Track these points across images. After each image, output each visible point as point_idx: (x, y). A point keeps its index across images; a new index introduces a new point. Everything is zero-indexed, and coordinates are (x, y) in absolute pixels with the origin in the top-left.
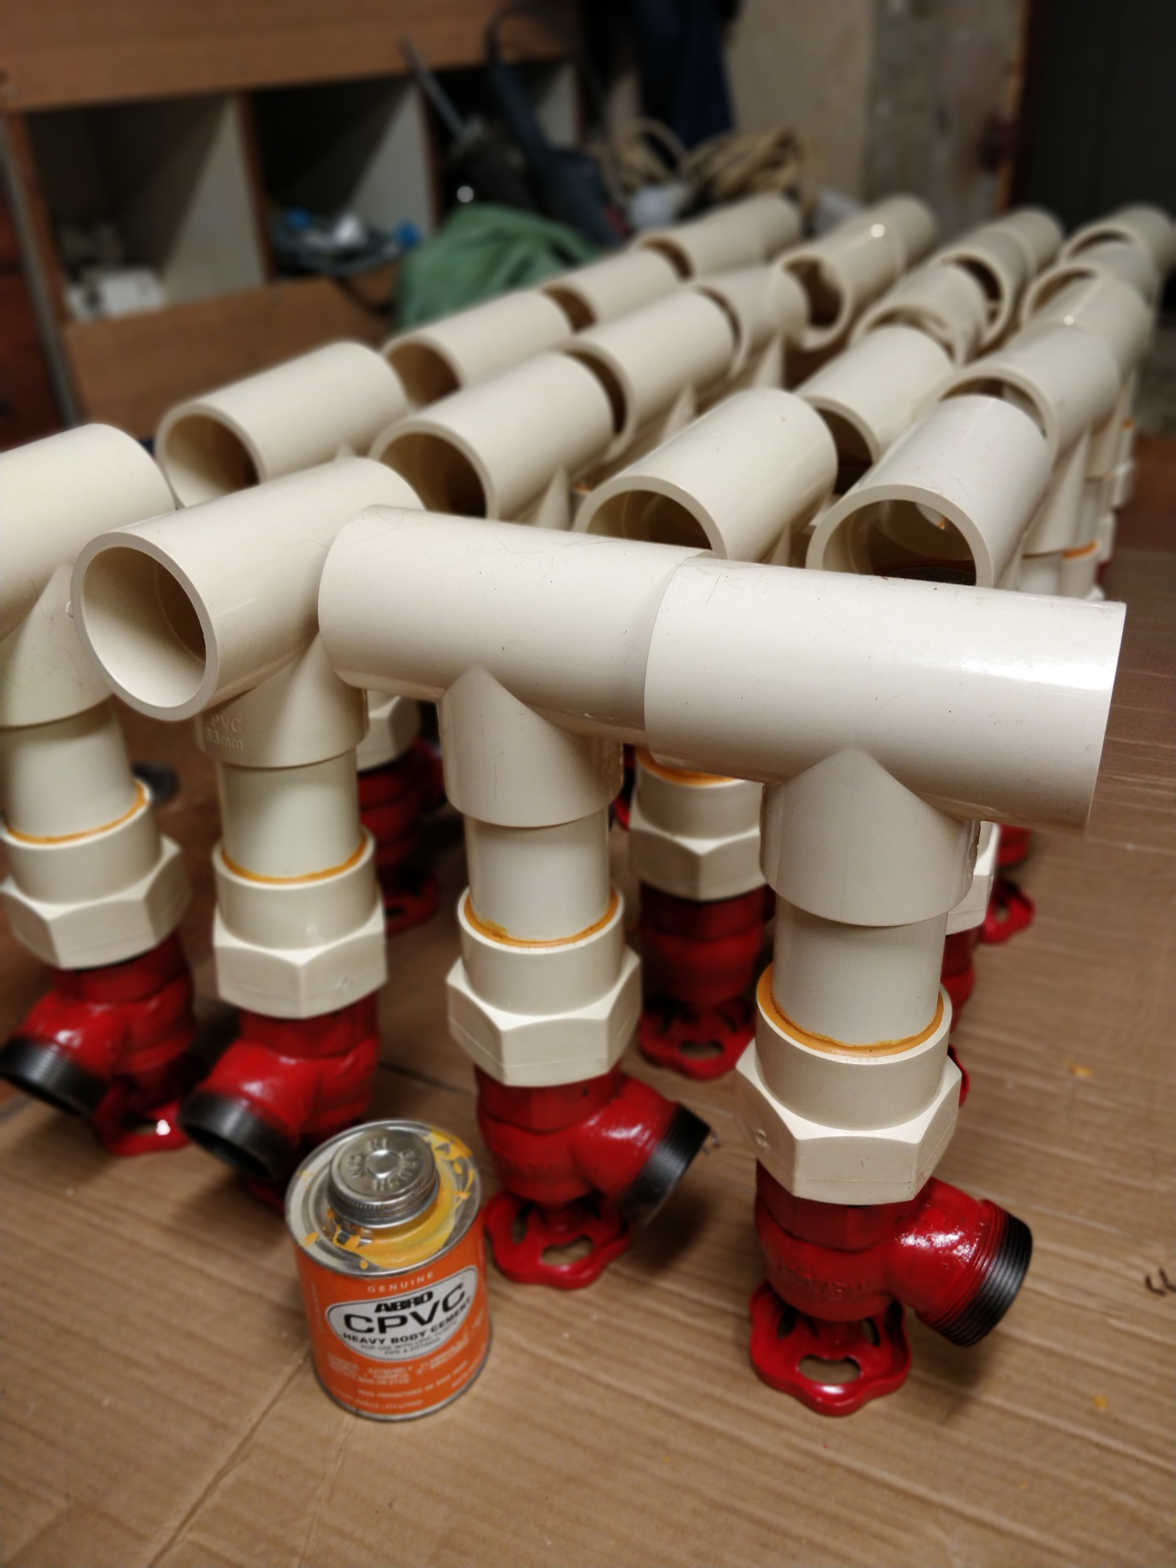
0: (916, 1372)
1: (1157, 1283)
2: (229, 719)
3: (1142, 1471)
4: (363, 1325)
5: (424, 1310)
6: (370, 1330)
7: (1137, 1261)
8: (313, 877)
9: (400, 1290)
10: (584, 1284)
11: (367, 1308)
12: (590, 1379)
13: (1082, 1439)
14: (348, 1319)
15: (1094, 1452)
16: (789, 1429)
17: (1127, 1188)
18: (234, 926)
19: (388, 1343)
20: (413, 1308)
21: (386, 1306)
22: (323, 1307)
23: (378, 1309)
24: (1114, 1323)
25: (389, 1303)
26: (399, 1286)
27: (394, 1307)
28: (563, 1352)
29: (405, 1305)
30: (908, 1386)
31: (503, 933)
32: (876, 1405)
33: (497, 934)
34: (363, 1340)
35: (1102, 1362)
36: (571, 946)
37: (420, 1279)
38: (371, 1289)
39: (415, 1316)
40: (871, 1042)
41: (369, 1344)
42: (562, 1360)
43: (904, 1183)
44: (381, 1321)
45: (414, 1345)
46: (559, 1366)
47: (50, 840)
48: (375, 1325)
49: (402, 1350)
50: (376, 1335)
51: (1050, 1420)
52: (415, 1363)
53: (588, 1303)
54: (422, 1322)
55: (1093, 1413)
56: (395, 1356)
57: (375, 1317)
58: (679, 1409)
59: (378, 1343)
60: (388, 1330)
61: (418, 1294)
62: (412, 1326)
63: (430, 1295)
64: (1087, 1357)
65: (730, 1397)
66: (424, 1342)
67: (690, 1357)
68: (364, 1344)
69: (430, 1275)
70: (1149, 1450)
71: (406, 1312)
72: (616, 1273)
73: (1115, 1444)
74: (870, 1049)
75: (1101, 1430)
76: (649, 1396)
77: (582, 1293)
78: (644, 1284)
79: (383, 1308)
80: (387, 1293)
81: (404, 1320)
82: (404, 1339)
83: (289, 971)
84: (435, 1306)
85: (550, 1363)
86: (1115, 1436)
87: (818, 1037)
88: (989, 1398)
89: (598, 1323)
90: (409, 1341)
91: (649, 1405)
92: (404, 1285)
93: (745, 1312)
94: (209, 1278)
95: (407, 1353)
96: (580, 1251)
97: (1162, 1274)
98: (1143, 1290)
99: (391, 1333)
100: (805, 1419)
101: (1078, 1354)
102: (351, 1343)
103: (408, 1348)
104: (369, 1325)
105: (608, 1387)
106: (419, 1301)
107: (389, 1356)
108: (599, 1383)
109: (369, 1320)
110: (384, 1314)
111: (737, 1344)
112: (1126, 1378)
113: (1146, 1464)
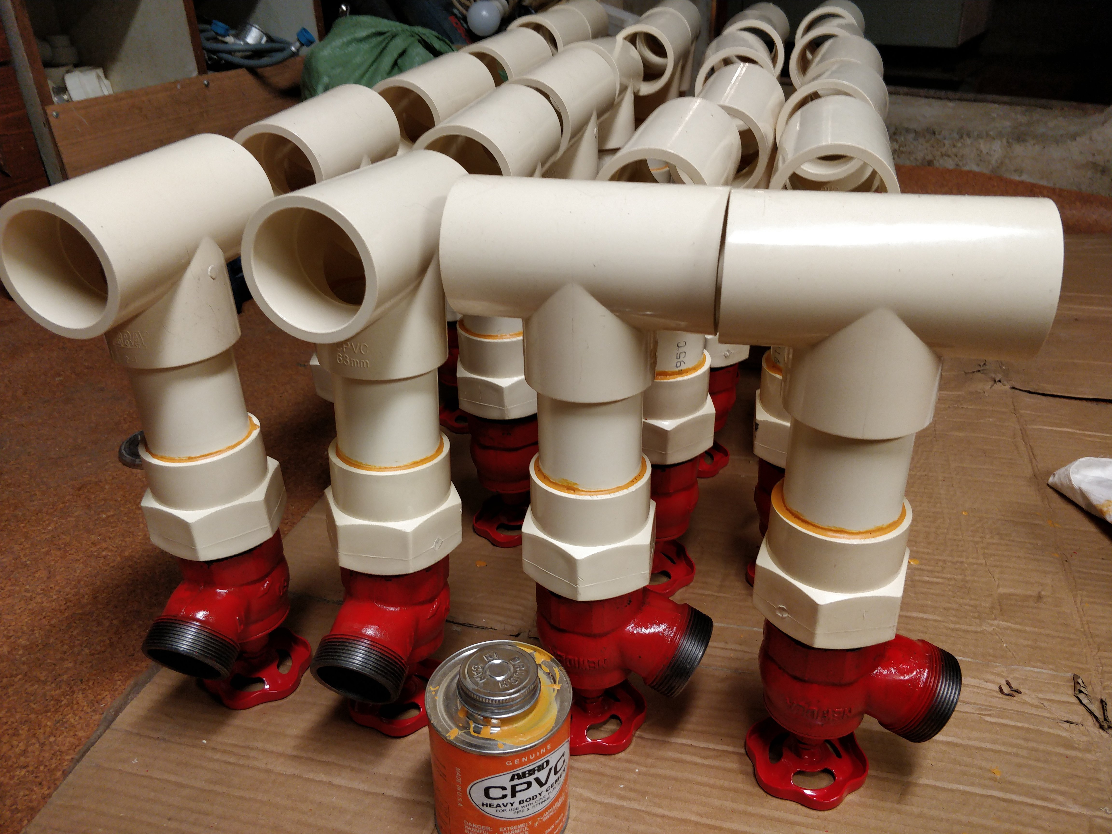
0: (871, 772)
1: (1006, 690)
2: (359, 344)
3: (1037, 811)
4: (499, 793)
5: (542, 775)
6: (504, 796)
7: (991, 677)
8: (415, 464)
9: (530, 761)
10: (623, 748)
11: (504, 780)
12: (648, 813)
13: (992, 797)
14: (487, 791)
15: (1004, 804)
16: (799, 824)
17: (968, 632)
18: (348, 508)
19: (516, 805)
20: (537, 774)
21: (518, 775)
22: (464, 786)
23: (512, 779)
24: (988, 719)
25: (520, 772)
26: (529, 758)
27: (524, 775)
28: (622, 798)
29: (531, 772)
30: (867, 781)
31: (575, 487)
32: (850, 798)
33: (571, 488)
34: (498, 805)
35: (988, 746)
36: (626, 492)
37: (543, 751)
38: (509, 763)
39: (537, 780)
40: (871, 527)
41: (503, 808)
42: (624, 803)
43: (890, 627)
44: (513, 788)
45: (535, 804)
46: (623, 808)
47: (190, 459)
48: (508, 792)
49: (526, 809)
50: (509, 799)
51: (968, 789)
52: (534, 818)
53: (629, 761)
54: (541, 784)
55: (995, 780)
56: (521, 814)
57: (508, 785)
58: (718, 823)
59: (509, 805)
60: (517, 794)
61: (540, 763)
62: (535, 788)
63: (548, 762)
64: (977, 744)
65: (749, 809)
66: (541, 801)
67: (713, 786)
68: (498, 808)
69: (549, 747)
70: (1037, 797)
71: (531, 779)
72: (641, 738)
73: (1014, 797)
74: (870, 533)
75: (1002, 789)
76: (694, 818)
77: (622, 755)
78: (665, 742)
79: (516, 777)
80: (521, 764)
81: (529, 784)
82: (528, 800)
83: (401, 536)
84: (550, 770)
85: (617, 807)
86: (1013, 792)
87: (833, 529)
88: (923, 781)
89: (639, 773)
90: (532, 801)
91: (696, 824)
92: (532, 757)
93: (743, 751)
94: (339, 787)
95: (529, 811)
96: (611, 727)
97: (1008, 683)
98: (1000, 695)
99: (520, 796)
100: (808, 816)
101: (971, 743)
102: (488, 809)
103: (530, 807)
104: (504, 792)
105: (663, 816)
106: (540, 768)
107: (516, 815)
108: (656, 815)
109: (504, 788)
110: (516, 782)
111: (743, 772)
112: (1006, 753)
113: (1037, 806)
